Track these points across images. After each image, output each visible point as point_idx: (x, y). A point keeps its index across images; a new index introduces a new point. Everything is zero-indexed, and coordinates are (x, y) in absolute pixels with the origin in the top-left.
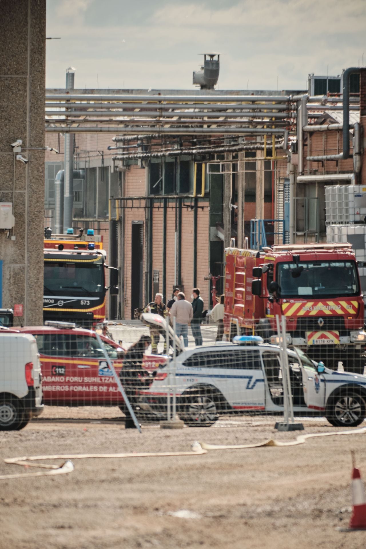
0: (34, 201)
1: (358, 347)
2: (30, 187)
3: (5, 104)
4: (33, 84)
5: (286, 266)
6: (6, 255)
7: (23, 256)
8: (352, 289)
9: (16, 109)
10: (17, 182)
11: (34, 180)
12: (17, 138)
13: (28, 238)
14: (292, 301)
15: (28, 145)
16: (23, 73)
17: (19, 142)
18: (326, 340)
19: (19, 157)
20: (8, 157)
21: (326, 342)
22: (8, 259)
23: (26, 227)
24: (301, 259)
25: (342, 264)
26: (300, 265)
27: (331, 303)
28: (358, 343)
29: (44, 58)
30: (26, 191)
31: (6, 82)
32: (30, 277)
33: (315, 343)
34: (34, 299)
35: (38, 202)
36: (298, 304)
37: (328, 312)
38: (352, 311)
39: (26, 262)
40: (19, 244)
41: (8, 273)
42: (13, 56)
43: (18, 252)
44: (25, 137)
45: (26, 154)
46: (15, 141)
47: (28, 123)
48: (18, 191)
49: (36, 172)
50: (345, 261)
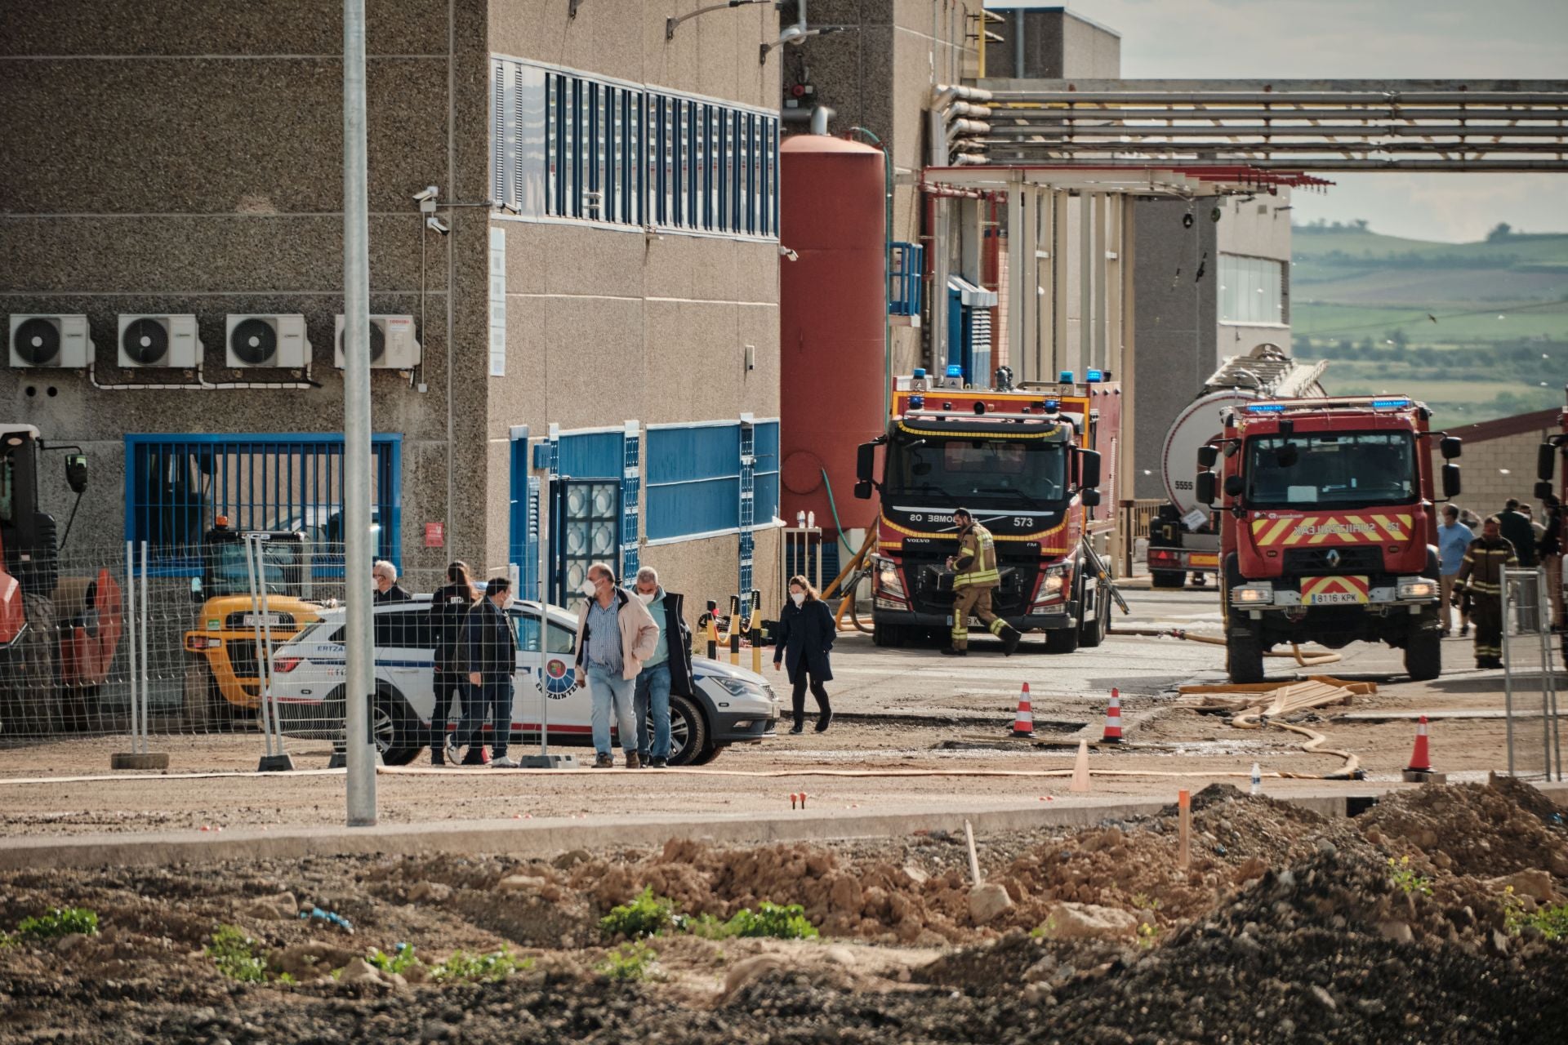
0: (466, 311)
1: (1415, 610)
2: (457, 282)
3: (403, 114)
4: (460, 73)
5: (1264, 444)
6: (408, 421)
7: (444, 425)
8: (1401, 489)
9: (427, 123)
10: (430, 273)
11: (464, 269)
12: (430, 184)
13: (453, 388)
14: (1272, 515)
15: (451, 197)
16: (440, 50)
17: (433, 190)
18: (1339, 595)
19: (432, 222)
20: (412, 221)
21: (1339, 599)
22: (413, 430)
23: (450, 365)
24: (1297, 429)
25: (1383, 439)
26: (1291, 441)
27: (1355, 520)
28: (1416, 600)
29: (484, 18)
30: (449, 292)
31: (405, 68)
32: (459, 466)
33: (1318, 603)
34: (467, 513)
35: (473, 312)
36: (1284, 522)
37: (1347, 538)
38: (1398, 536)
39: (450, 436)
40: (434, 400)
41: (412, 459)
42: (419, 15)
43: (434, 416)
44: (446, 181)
45: (448, 215)
46: (423, 188)
47: (451, 153)
48: (431, 292)
49: (468, 253)
50: (1389, 433)
